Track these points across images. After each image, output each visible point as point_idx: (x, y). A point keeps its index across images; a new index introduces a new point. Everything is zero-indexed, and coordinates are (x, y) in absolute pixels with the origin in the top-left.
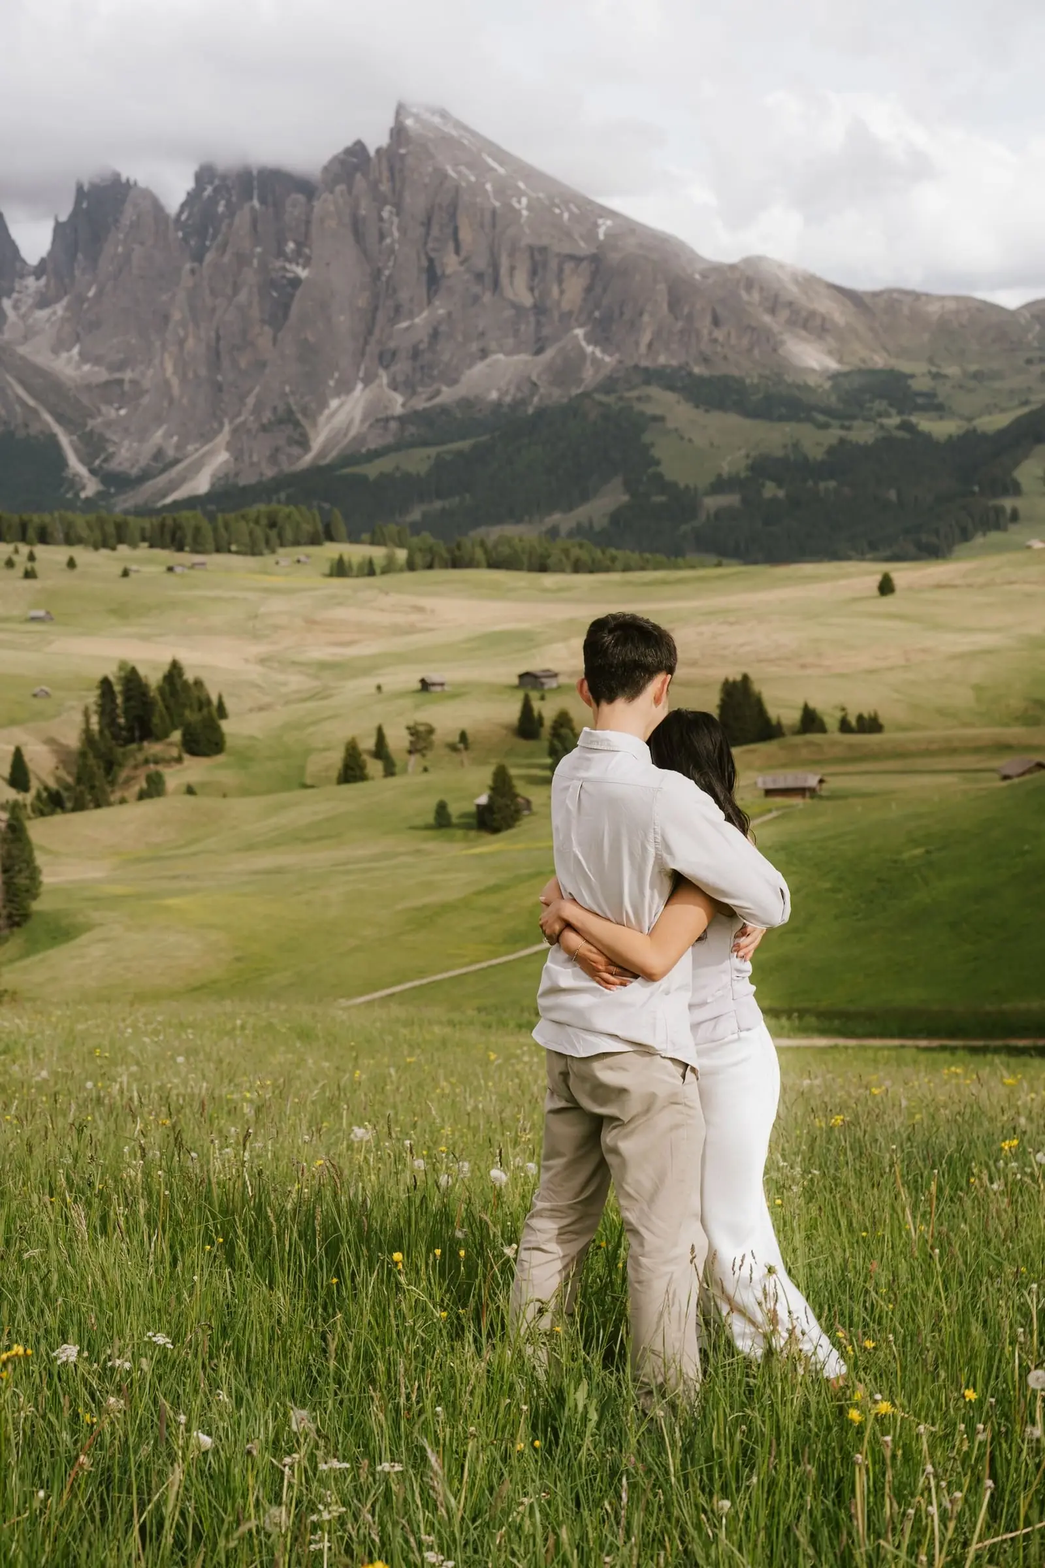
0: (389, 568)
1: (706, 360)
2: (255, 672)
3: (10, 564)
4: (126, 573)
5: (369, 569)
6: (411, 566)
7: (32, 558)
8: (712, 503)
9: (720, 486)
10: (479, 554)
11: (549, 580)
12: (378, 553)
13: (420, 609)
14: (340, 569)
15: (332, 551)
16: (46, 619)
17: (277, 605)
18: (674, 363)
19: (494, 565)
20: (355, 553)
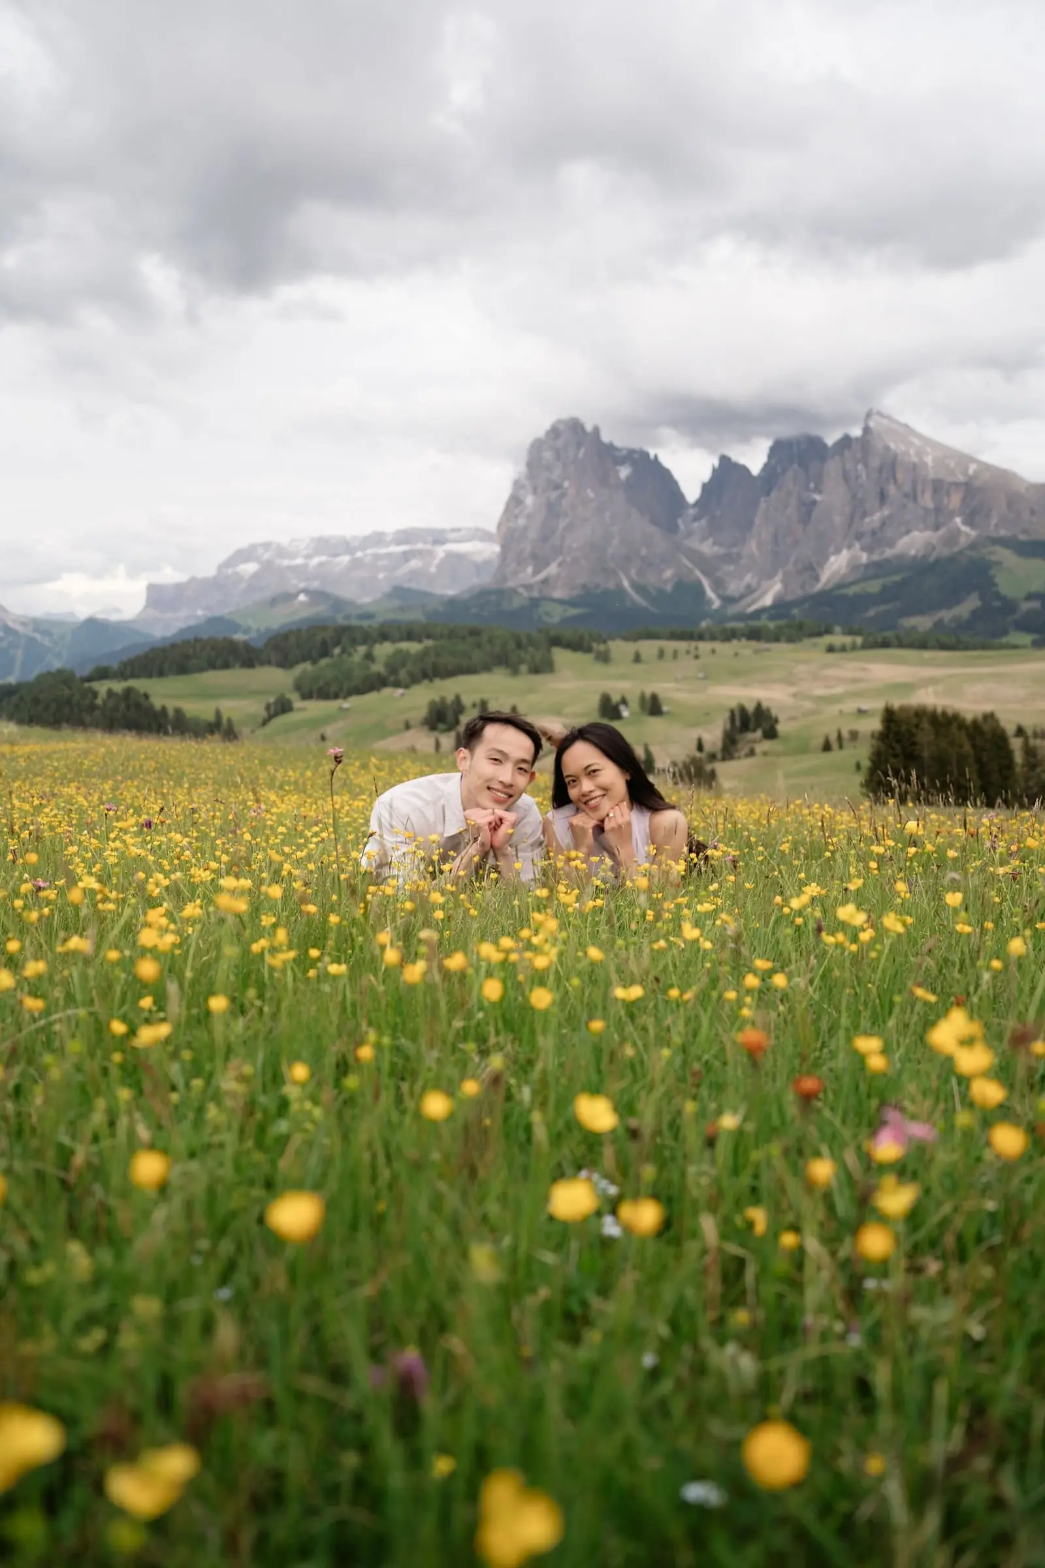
0: (854, 648)
1: (1025, 532)
2: (790, 701)
3: (688, 652)
4: (736, 654)
5: (843, 649)
6: (864, 647)
7: (696, 648)
8: (1026, 606)
9: (1030, 597)
10: (895, 642)
11: (927, 654)
12: (848, 640)
13: (864, 670)
14: (831, 649)
15: (827, 640)
16: (705, 678)
17: (801, 669)
18: (1009, 534)
19: (901, 645)
20: (838, 639)
